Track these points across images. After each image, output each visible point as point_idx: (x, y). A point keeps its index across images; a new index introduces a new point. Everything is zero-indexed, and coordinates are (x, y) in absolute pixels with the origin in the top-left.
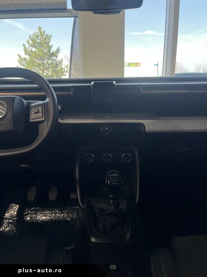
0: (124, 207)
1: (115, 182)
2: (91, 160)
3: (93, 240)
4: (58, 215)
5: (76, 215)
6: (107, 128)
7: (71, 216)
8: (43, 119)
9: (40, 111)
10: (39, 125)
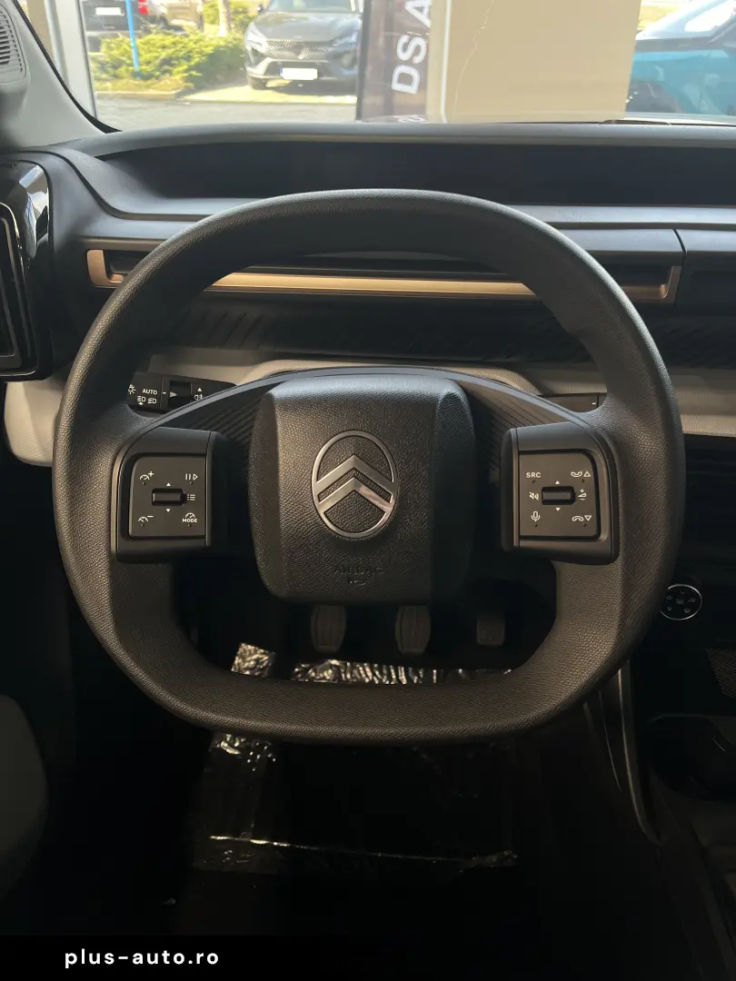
2: (687, 610)
10: (558, 565)
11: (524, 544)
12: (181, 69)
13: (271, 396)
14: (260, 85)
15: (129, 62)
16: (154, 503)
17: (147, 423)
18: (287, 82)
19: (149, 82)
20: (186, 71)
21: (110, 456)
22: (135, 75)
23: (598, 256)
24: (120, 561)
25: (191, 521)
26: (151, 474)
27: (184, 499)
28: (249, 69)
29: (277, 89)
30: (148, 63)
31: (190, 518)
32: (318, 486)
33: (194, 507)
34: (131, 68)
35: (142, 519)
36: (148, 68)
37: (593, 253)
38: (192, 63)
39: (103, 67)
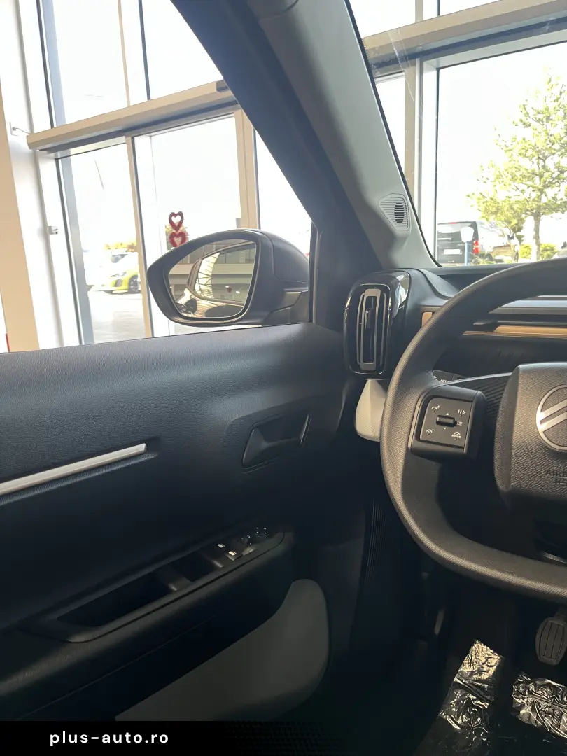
13: (518, 369)
16: (438, 423)
24: (412, 453)
25: (458, 437)
26: (439, 407)
27: (455, 424)
31: (457, 435)
32: (540, 417)
33: (460, 429)
35: (429, 431)
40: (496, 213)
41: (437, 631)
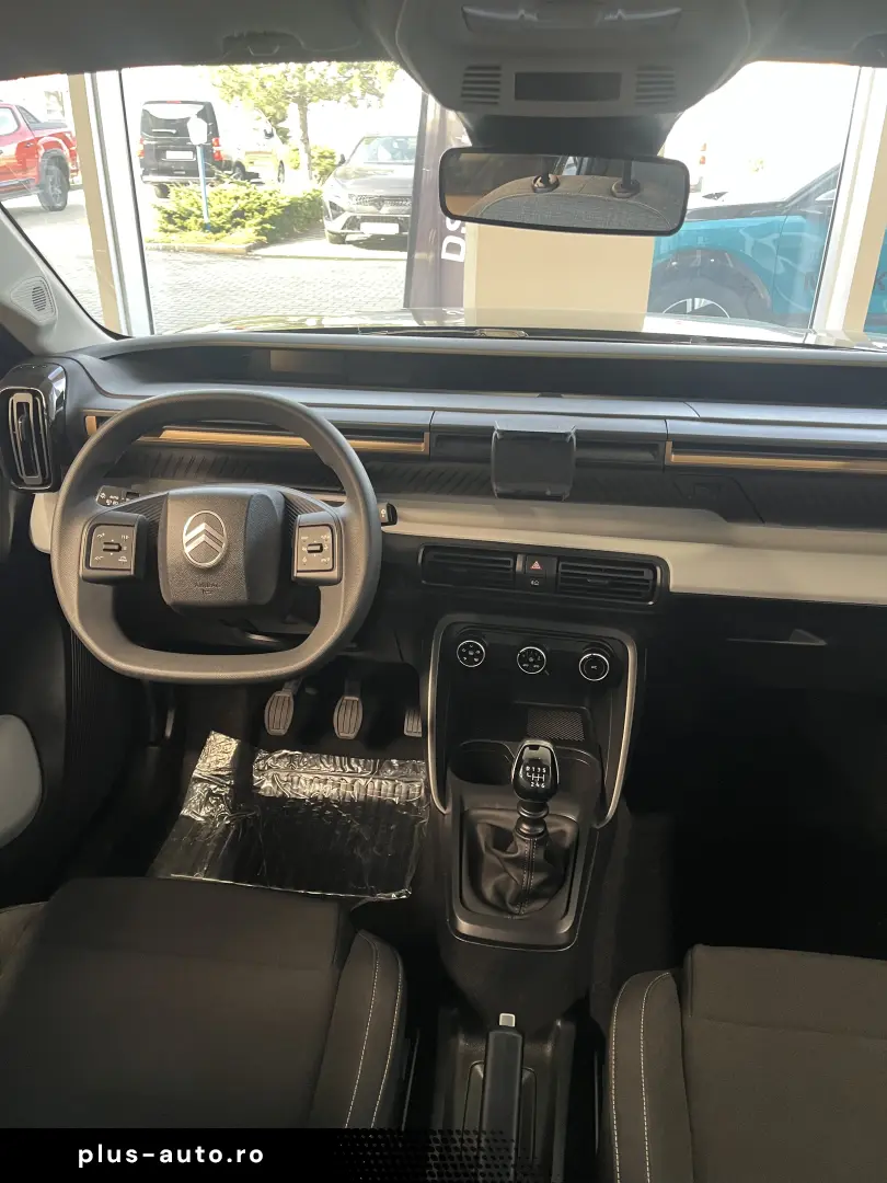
0: (569, 828)
1: (541, 781)
2: (476, 660)
3: (464, 927)
4: (363, 782)
5: (420, 788)
6: (536, 566)
7: (404, 790)
8: (334, 574)
9: (325, 548)
10: (321, 588)
11: (300, 575)
12: (254, 221)
13: (168, 494)
14: (339, 239)
15: (198, 213)
16: (105, 550)
17: (102, 509)
18: (369, 236)
19: (218, 235)
20: (260, 223)
21: (85, 520)
22: (205, 227)
23: (337, 425)
24: (86, 580)
25: (124, 561)
26: (103, 534)
27: (120, 549)
28: (325, 222)
29: (356, 243)
30: (219, 215)
31: (123, 559)
32: (186, 539)
33: (126, 554)
34: (200, 220)
35: (97, 558)
36: (218, 221)
37: (332, 422)
38: (267, 216)
39: (170, 217)
40: (240, 92)
41: (168, 733)
